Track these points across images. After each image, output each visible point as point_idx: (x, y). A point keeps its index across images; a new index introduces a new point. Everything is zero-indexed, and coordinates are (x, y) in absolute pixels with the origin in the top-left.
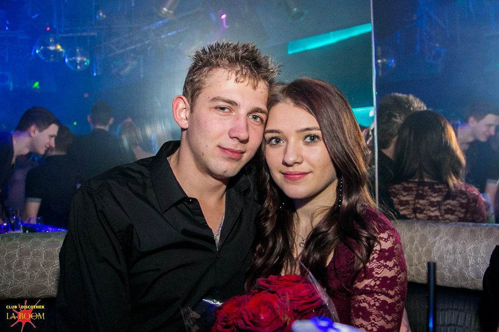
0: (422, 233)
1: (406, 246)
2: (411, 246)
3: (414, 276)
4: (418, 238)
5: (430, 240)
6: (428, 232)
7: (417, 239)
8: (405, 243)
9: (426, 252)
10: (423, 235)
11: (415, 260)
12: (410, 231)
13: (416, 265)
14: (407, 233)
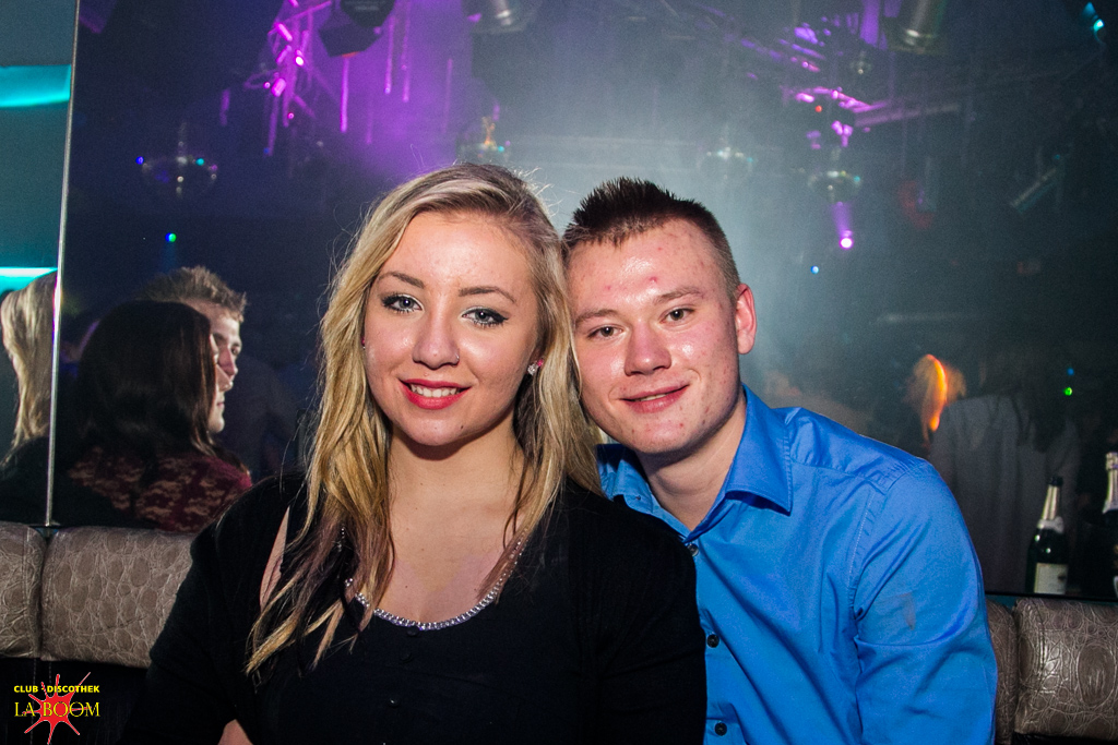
0: (139, 555)
1: (103, 583)
2: (114, 583)
3: (115, 650)
4: (131, 567)
5: (156, 570)
6: (152, 554)
7: (128, 568)
8: (102, 576)
9: (144, 597)
10: (142, 560)
11: (119, 614)
12: (114, 551)
13: (122, 625)
14: (109, 554)
